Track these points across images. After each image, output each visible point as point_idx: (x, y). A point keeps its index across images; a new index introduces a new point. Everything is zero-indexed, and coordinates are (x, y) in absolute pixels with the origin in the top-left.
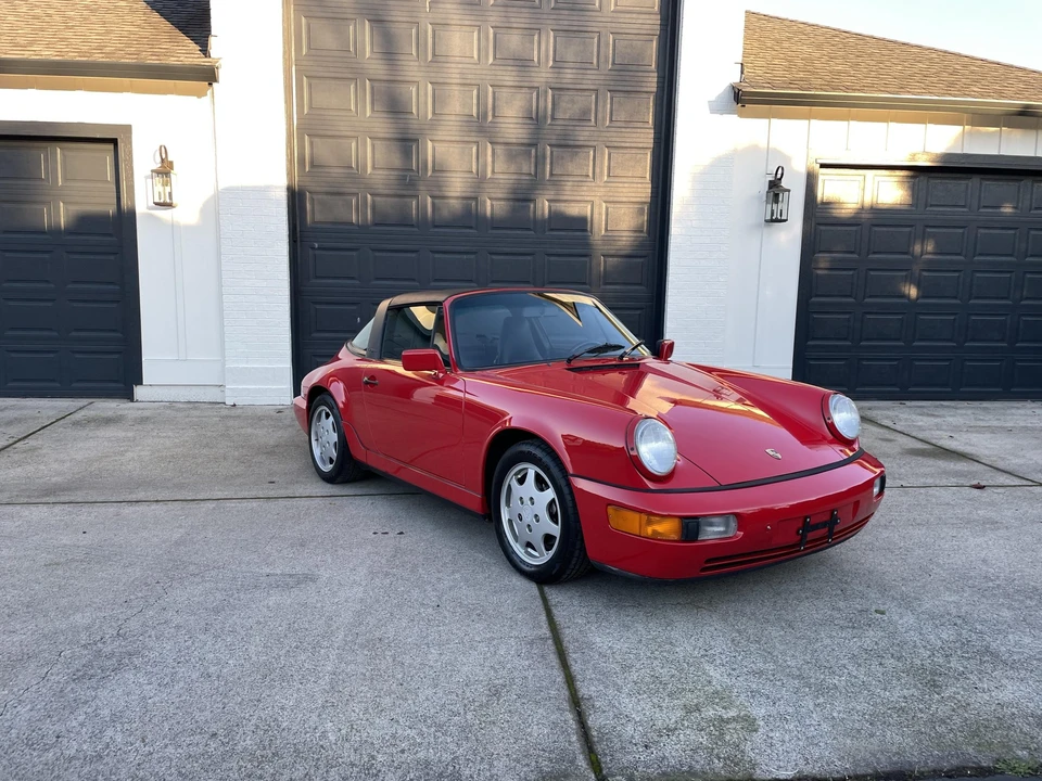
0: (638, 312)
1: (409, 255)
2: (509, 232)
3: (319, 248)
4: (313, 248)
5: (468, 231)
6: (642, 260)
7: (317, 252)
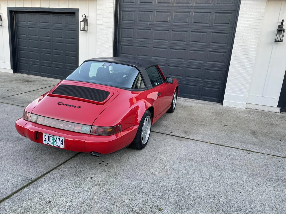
0: (220, 72)
1: (146, 48)
2: (178, 42)
3: (123, 45)
4: (121, 45)
5: (165, 41)
6: (224, 54)
7: (122, 46)
